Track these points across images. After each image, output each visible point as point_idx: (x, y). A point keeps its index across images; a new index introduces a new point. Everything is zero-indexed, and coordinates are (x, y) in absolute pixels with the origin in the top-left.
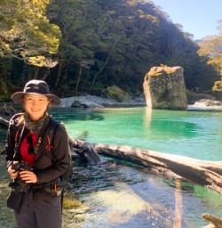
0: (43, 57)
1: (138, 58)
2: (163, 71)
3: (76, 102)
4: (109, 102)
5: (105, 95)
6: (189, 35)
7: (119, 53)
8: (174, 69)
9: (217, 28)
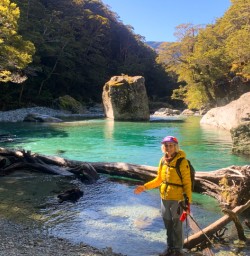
0: (9, 73)
1: (88, 63)
2: (124, 81)
3: (29, 115)
4: (63, 114)
5: (57, 106)
6: (140, 37)
7: (68, 58)
8: (135, 79)
9: (175, 34)
